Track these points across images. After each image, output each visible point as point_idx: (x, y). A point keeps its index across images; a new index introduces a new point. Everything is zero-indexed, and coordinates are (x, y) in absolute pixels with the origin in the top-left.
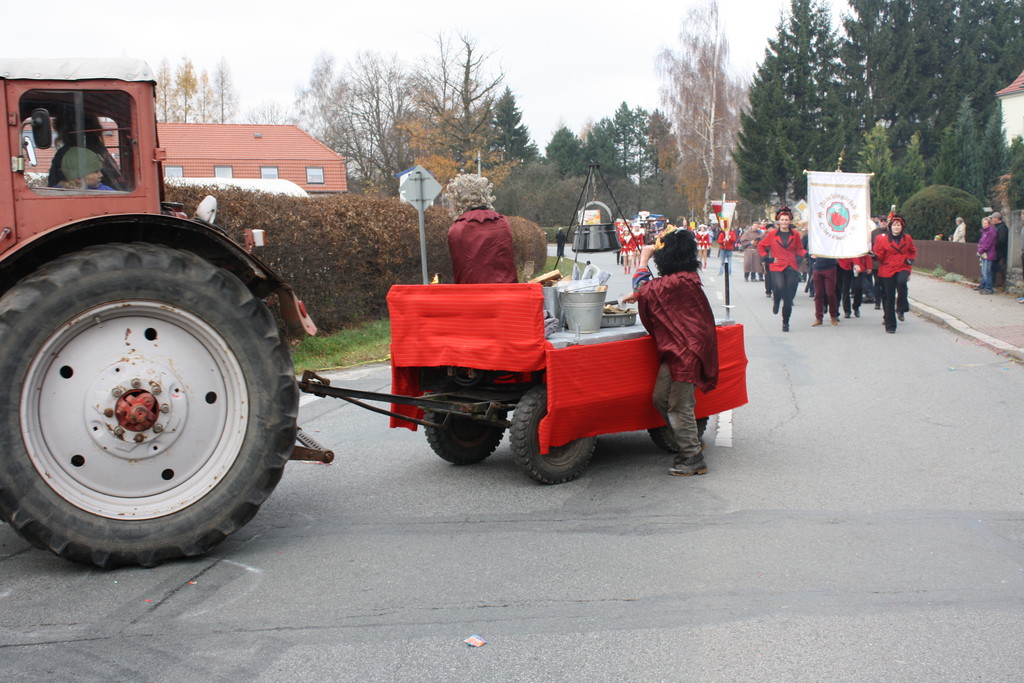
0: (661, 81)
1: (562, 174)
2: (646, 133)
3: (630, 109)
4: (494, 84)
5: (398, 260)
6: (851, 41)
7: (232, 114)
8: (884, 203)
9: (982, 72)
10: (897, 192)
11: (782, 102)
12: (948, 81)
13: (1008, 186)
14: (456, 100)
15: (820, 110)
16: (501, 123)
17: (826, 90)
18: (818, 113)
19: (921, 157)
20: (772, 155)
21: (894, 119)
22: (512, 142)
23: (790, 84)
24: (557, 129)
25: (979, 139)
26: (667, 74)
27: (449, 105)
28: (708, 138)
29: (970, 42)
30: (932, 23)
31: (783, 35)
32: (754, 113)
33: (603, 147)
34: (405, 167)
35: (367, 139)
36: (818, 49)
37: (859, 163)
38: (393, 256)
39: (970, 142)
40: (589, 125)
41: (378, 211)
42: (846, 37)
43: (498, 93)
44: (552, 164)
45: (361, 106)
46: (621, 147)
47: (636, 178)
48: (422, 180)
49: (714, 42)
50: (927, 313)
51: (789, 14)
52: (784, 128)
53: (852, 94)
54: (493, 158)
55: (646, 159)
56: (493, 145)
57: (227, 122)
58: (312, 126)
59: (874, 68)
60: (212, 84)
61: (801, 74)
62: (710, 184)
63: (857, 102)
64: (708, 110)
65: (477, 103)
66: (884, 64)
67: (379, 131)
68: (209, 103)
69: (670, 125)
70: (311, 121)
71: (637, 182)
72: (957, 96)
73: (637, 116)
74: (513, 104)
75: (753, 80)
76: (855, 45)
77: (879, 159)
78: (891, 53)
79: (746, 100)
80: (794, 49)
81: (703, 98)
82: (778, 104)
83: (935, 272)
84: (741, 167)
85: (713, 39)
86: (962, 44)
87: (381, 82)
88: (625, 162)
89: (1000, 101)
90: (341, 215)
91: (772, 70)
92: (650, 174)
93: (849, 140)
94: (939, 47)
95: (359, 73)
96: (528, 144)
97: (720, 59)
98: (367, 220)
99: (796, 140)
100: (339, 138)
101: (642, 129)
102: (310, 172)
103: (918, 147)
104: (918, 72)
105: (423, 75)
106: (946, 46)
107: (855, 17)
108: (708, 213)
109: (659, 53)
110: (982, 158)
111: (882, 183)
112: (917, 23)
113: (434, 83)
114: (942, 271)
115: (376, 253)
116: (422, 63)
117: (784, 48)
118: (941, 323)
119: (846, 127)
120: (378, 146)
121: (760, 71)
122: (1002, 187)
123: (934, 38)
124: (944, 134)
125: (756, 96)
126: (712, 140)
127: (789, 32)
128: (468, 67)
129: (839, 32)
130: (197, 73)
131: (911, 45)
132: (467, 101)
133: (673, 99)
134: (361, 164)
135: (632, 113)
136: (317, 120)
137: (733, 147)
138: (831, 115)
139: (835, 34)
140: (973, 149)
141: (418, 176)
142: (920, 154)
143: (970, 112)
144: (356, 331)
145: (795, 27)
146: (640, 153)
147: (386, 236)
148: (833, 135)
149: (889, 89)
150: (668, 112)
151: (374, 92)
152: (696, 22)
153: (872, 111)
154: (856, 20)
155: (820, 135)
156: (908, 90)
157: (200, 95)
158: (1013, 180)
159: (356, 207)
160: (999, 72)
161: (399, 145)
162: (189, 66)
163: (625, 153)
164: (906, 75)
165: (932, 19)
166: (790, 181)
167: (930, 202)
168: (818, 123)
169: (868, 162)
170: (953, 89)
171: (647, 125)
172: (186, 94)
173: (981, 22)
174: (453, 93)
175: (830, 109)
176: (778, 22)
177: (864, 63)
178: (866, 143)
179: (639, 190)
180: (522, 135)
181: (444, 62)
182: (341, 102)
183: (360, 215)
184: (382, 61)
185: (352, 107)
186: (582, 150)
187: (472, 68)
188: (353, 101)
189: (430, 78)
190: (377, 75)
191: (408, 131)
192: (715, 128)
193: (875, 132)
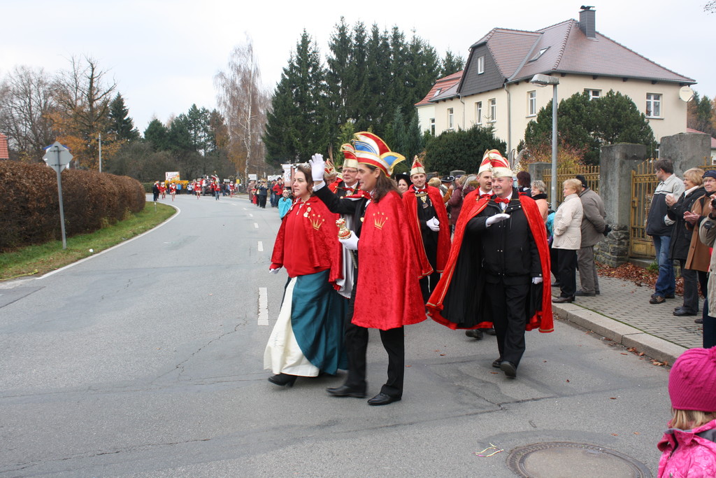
0: (218, 91)
1: (155, 149)
2: (209, 124)
3: (198, 108)
4: (110, 90)
5: (43, 205)
6: (332, 71)
9: (406, 93)
11: (292, 106)
12: (388, 97)
13: (424, 158)
14: (84, 100)
15: (314, 111)
16: (115, 115)
17: (318, 100)
18: (313, 114)
20: (286, 138)
21: (358, 119)
22: (122, 128)
23: (296, 95)
24: (152, 120)
25: (406, 132)
26: (221, 87)
27: (79, 103)
28: (247, 127)
29: (399, 75)
30: (378, 63)
31: (292, 66)
32: (275, 113)
33: (181, 132)
34: (49, 143)
35: (23, 124)
36: (313, 75)
38: (40, 202)
39: (401, 133)
40: (172, 118)
41: (28, 173)
42: (329, 69)
43: (113, 96)
44: (148, 142)
45: (18, 102)
46: (193, 132)
47: (202, 152)
48: (59, 152)
49: (250, 69)
51: (295, 53)
52: (293, 122)
53: (333, 103)
54: (109, 138)
55: (208, 140)
56: (109, 130)
59: (346, 87)
61: (303, 90)
62: (248, 156)
63: (336, 107)
64: (247, 110)
65: (99, 102)
66: (351, 86)
67: (31, 119)
69: (223, 119)
71: (203, 154)
72: (393, 105)
73: (203, 113)
74: (123, 104)
75: (274, 92)
76: (334, 74)
78: (355, 79)
79: (270, 105)
80: (299, 75)
81: (243, 103)
82: (289, 107)
84: (268, 145)
85: (249, 66)
86: (395, 75)
87: (32, 86)
88: (195, 141)
89: (417, 109)
91: (285, 87)
92: (211, 149)
93: (331, 130)
94: (382, 77)
95: (16, 80)
96: (133, 129)
97: (254, 79)
98: (20, 178)
99: (301, 130)
100: (3, 123)
101: (206, 121)
104: (371, 91)
105: (62, 82)
106: (386, 76)
108: (247, 174)
109: (216, 74)
112: (370, 63)
113: (70, 91)
115: (27, 200)
116: (61, 75)
117: (293, 74)
119: (330, 122)
120: (30, 129)
121: (279, 87)
123: (379, 72)
124: (387, 128)
125: (276, 102)
126: (249, 128)
127: (296, 65)
128: (92, 79)
129: (325, 66)
131: (367, 75)
132: (91, 100)
133: (225, 103)
134: (19, 141)
137: (262, 133)
138: (320, 115)
139: (323, 66)
140: (403, 136)
141: (56, 149)
143: (400, 115)
144: (13, 254)
145: (299, 61)
146: (204, 136)
147: (34, 189)
148: (322, 127)
149: (354, 100)
150: (222, 111)
151: (27, 93)
152: (239, 56)
153: (345, 113)
154: (334, 59)
155: (314, 127)
156: (365, 101)
158: (427, 155)
159: (12, 170)
160: (416, 92)
161: (45, 128)
163: (195, 136)
164: (364, 92)
165: (378, 60)
166: (297, 154)
168: (314, 120)
170: (391, 101)
171: (209, 119)
173: (405, 63)
174: (82, 95)
175: (321, 111)
177: (340, 84)
178: (342, 132)
179: (204, 159)
180: (128, 124)
181: (76, 75)
182: (4, 100)
183: (15, 175)
184: (33, 73)
185: (12, 102)
186: (168, 134)
187: (95, 80)
188: (12, 98)
189: (66, 85)
190: (30, 82)
191: (51, 119)
192: (251, 121)
193: (346, 125)
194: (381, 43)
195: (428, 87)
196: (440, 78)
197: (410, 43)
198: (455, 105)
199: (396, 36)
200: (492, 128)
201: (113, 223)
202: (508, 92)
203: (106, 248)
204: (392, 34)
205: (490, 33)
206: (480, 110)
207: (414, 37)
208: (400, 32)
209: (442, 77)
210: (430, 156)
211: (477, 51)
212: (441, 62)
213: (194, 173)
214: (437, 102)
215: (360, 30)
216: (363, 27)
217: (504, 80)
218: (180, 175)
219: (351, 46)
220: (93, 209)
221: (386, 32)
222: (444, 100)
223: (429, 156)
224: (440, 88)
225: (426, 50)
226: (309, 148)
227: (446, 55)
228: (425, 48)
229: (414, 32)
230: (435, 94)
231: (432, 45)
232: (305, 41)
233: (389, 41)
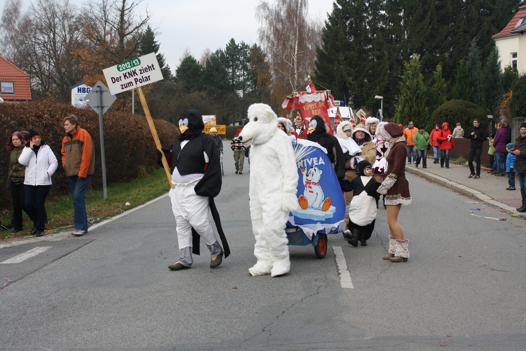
0: (260, 24)
1: (188, 89)
2: (248, 61)
3: (237, 43)
4: (142, 24)
8: (419, 112)
9: (481, 22)
10: (427, 104)
11: (345, 41)
12: (458, 28)
13: (510, 100)
14: (113, 35)
15: (371, 46)
17: (375, 33)
18: (370, 49)
19: (443, 80)
20: (338, 77)
21: (422, 54)
23: (350, 28)
24: (182, 57)
25: (483, 68)
26: (264, 19)
27: (108, 38)
28: (293, 65)
32: (325, 48)
33: (217, 70)
35: (46, 61)
36: (370, 4)
37: (401, 83)
39: (476, 70)
40: (207, 55)
43: (144, 29)
44: (181, 82)
45: (41, 37)
46: (230, 70)
48: (101, 92)
50: (460, 189)
52: (346, 59)
53: (393, 36)
55: (248, 80)
58: (4, 51)
59: (408, 17)
61: (358, 21)
63: (396, 41)
64: (293, 45)
65: (129, 37)
66: (415, 15)
67: (55, 56)
69: (265, 55)
70: (3, 47)
71: (241, 94)
72: (465, 39)
73: (242, 49)
74: (153, 38)
75: (324, 25)
76: (395, 2)
77: (415, 81)
78: (419, 7)
79: (319, 39)
80: (354, 3)
81: (289, 36)
82: (342, 42)
83: (458, 160)
86: (467, 2)
87: (57, 20)
88: (233, 81)
89: (495, 42)
90: (39, 117)
91: (337, 18)
92: (251, 90)
93: (391, 68)
94: (452, 4)
95: (40, 13)
97: (301, 9)
99: (355, 67)
100: (25, 60)
101: (245, 58)
102: (4, 85)
103: (441, 73)
104: (438, 21)
105: (90, 15)
109: (258, 5)
110: (485, 81)
111: (417, 98)
113: (99, 24)
114: (463, 159)
116: (88, 7)
118: (472, 197)
119: (389, 59)
120: (54, 67)
121: (330, 19)
122: (505, 103)
124: (459, 64)
125: (327, 36)
126: (295, 66)
128: (122, 11)
131: (432, 3)
132: (122, 35)
133: (268, 37)
134: (41, 80)
135: (238, 46)
136: (8, 47)
137: (309, 71)
138: (379, 50)
140: (479, 74)
141: (98, 89)
142: (442, 77)
143: (476, 50)
146: (244, 75)
148: (380, 64)
149: (418, 32)
150: (264, 46)
151: (51, 27)
153: (406, 47)
155: (371, 64)
156: (431, 33)
158: (513, 96)
159: (50, 111)
160: (493, 22)
163: (233, 75)
164: (430, 23)
167: (451, 111)
168: (370, 56)
169: (407, 83)
170: (461, 33)
171: (249, 55)
174: (111, 29)
175: (379, 46)
177: (402, 14)
178: (406, 70)
179: (243, 101)
181: (105, 7)
182: (26, 34)
183: (53, 117)
184: (58, 5)
185: (35, 37)
186: (203, 73)
187: (126, 12)
188: (35, 34)
189: (94, 18)
190: (54, 14)
191: (79, 56)
192: (298, 59)
193: (411, 62)
195: (508, 16)
196: (522, 5)
201: (151, 172)
203: (150, 199)
210: (518, 98)
213: (231, 117)
214: (521, 33)
218: (217, 119)
220: (130, 155)
223: (516, 97)
224: (524, 15)
226: (364, 88)
230: (519, 23)
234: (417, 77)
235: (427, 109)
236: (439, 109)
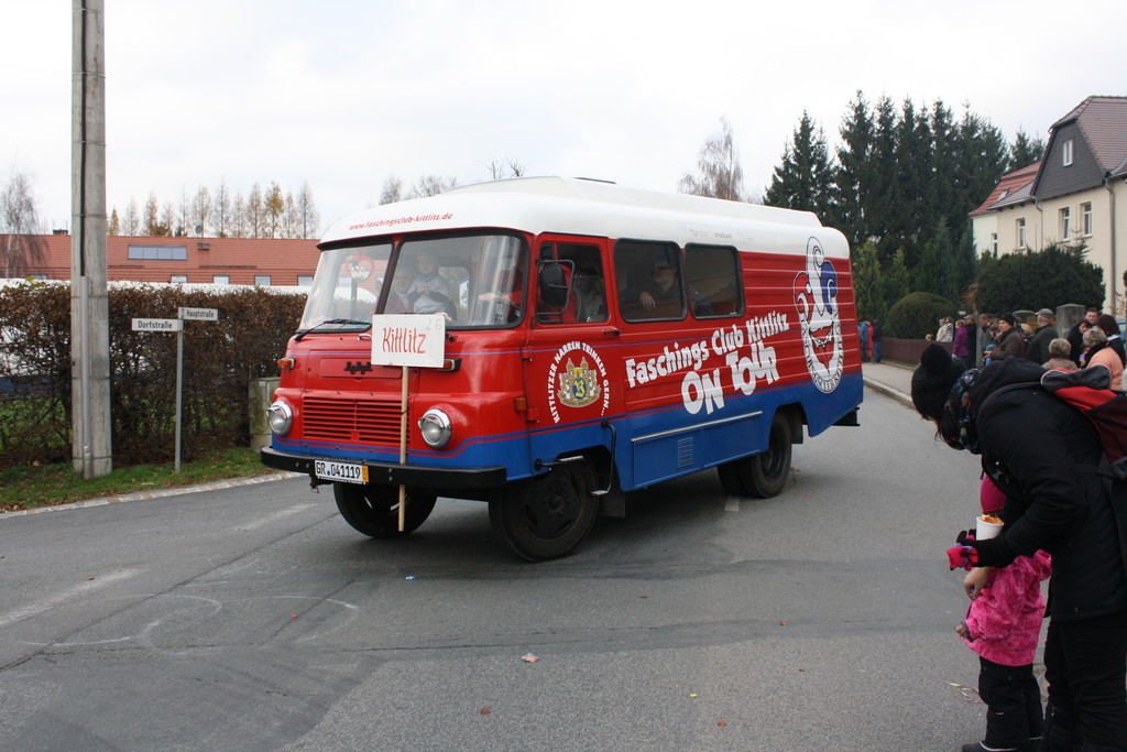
6: (845, 169)
7: (313, 231)
9: (956, 196)
10: (886, 297)
12: (927, 203)
13: (975, 294)
17: (824, 211)
19: (905, 268)
21: (883, 236)
23: (794, 205)
25: (954, 253)
29: (944, 171)
30: (913, 155)
31: (787, 163)
36: (818, 176)
39: (946, 255)
42: (841, 166)
49: (729, 169)
51: (790, 147)
53: (846, 214)
57: (309, 237)
59: (865, 192)
60: (296, 204)
61: (803, 197)
63: (851, 221)
66: (873, 189)
68: (293, 221)
72: (935, 216)
76: (848, 171)
77: (870, 269)
78: (879, 179)
80: (797, 176)
85: (728, 166)
86: (938, 171)
89: (972, 221)
91: (777, 193)
94: (919, 175)
97: (734, 183)
103: (902, 260)
104: (902, 196)
106: (924, 174)
107: (848, 149)
109: (681, 178)
110: (957, 269)
111: (872, 290)
112: (900, 154)
117: (789, 174)
121: (769, 194)
122: (971, 295)
123: (914, 167)
124: (925, 248)
127: (793, 162)
129: (833, 160)
130: (283, 195)
131: (896, 173)
139: (831, 163)
140: (949, 261)
142: (904, 265)
143: (945, 230)
145: (798, 157)
149: (878, 209)
152: (713, 152)
153: (863, 228)
154: (848, 151)
156: (894, 211)
157: (286, 214)
158: (979, 289)
160: (971, 196)
162: (277, 189)
164: (892, 198)
165: (913, 151)
167: (913, 307)
170: (932, 210)
172: (274, 213)
173: (954, 153)
176: (783, 152)
177: (857, 187)
193: (865, 246)
194: (917, 125)
195: (989, 188)
196: (1007, 173)
197: (960, 123)
198: (1028, 213)
199: (940, 115)
200: (1082, 247)
202: (1111, 192)
204: (933, 112)
205: (1083, 103)
206: (1067, 220)
207: (967, 114)
208: (945, 108)
209: (1010, 171)
210: (984, 290)
211: (1061, 132)
212: (1009, 149)
214: (1000, 209)
215: (886, 109)
216: (890, 104)
217: (1104, 174)
219: (873, 132)
221: (924, 109)
222: (1011, 207)
223: (982, 290)
224: (1007, 187)
225: (985, 132)
227: (1016, 138)
228: (985, 129)
229: (967, 107)
230: (1001, 196)
231: (994, 125)
232: (806, 128)
233: (930, 123)
234: (873, 265)
235: (885, 304)
236: (898, 304)
